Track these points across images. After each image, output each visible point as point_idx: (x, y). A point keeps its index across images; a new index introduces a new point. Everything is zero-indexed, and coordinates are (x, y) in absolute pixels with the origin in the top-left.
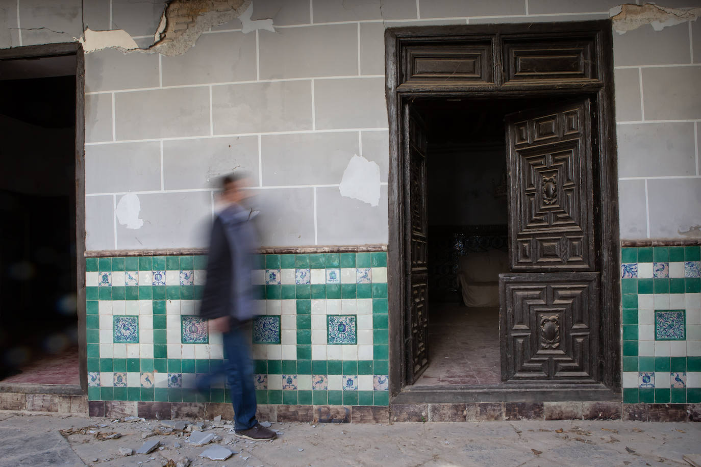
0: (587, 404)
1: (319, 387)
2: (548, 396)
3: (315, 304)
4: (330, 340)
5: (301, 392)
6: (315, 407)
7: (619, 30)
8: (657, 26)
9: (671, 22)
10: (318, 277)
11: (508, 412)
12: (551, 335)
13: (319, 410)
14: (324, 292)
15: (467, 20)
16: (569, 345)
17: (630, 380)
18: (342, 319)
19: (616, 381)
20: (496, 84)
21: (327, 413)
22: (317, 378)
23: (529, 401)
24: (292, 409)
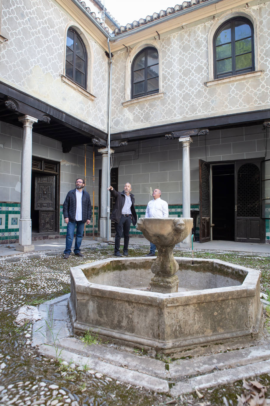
0: (55, 236)
1: (9, 235)
2: (49, 234)
3: (9, 215)
4: (12, 224)
5: (6, 237)
6: (9, 240)
7: (61, 164)
8: (66, 165)
9: (68, 165)
10: (10, 209)
11: (43, 238)
12: (48, 223)
13: (9, 241)
14: (11, 212)
15: (39, 156)
16: (50, 225)
17: (61, 231)
18: (15, 219)
19: (59, 231)
20: (42, 170)
21: (11, 241)
22: (9, 233)
23: (46, 235)
24: (4, 241)
